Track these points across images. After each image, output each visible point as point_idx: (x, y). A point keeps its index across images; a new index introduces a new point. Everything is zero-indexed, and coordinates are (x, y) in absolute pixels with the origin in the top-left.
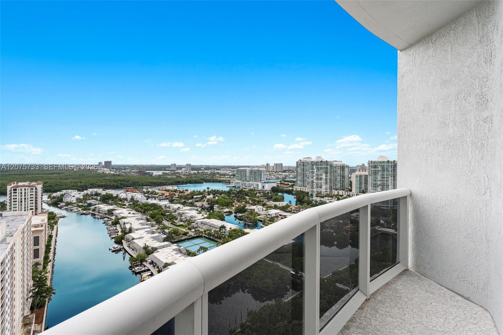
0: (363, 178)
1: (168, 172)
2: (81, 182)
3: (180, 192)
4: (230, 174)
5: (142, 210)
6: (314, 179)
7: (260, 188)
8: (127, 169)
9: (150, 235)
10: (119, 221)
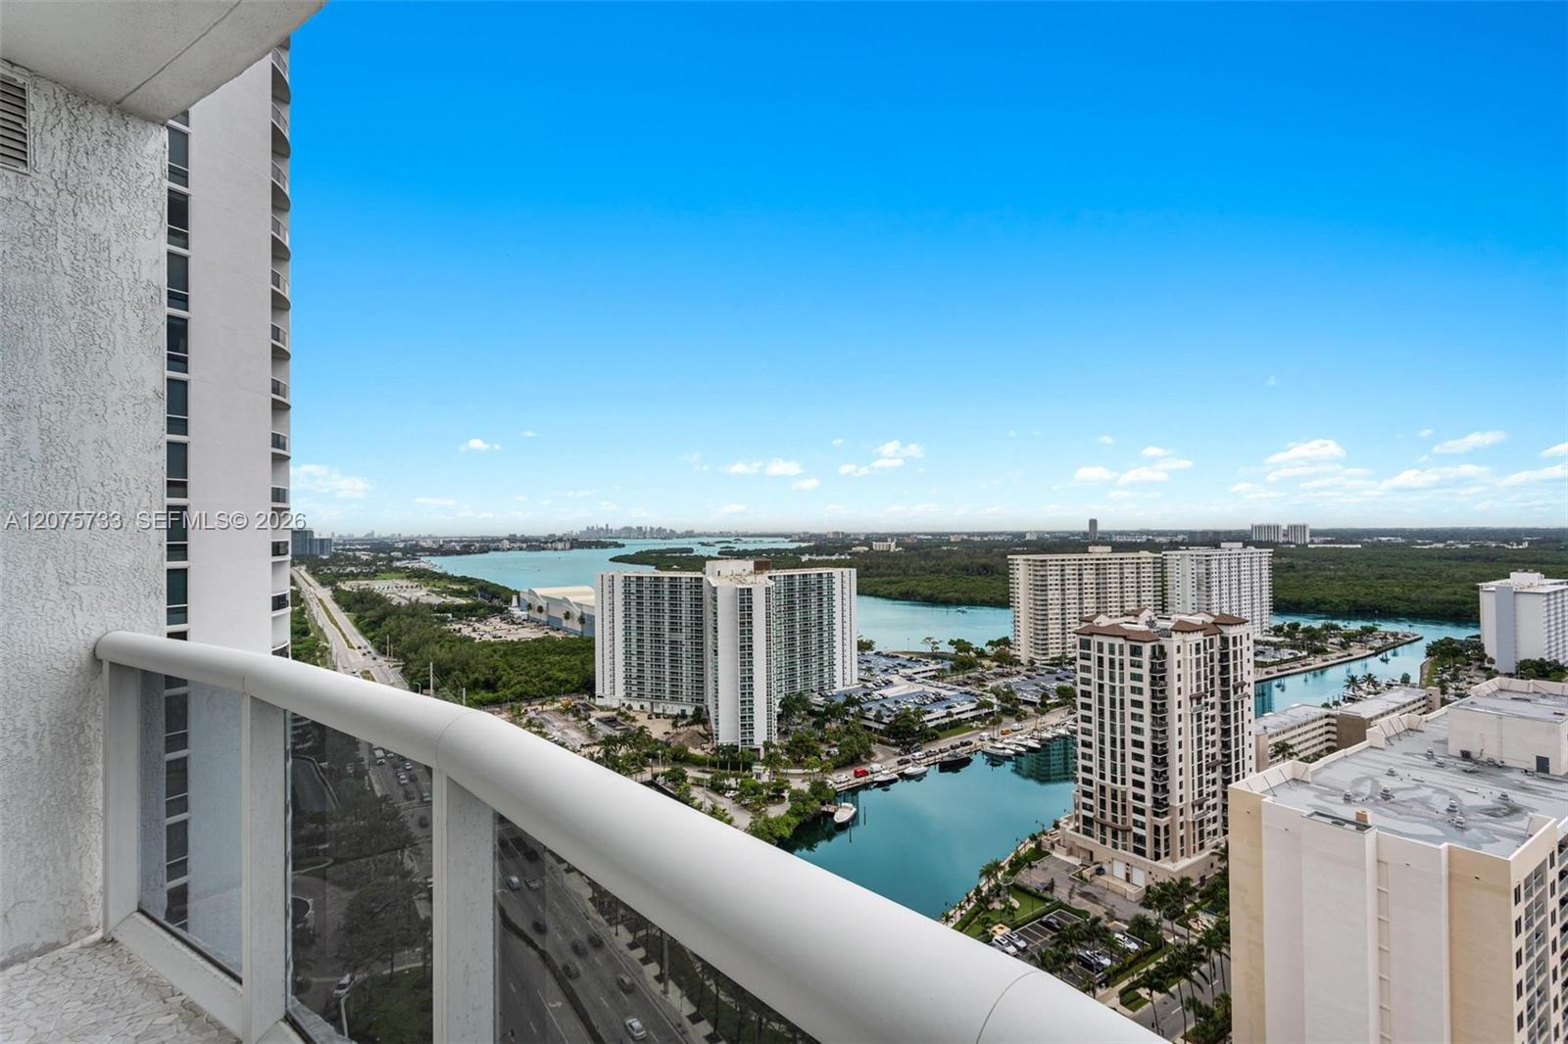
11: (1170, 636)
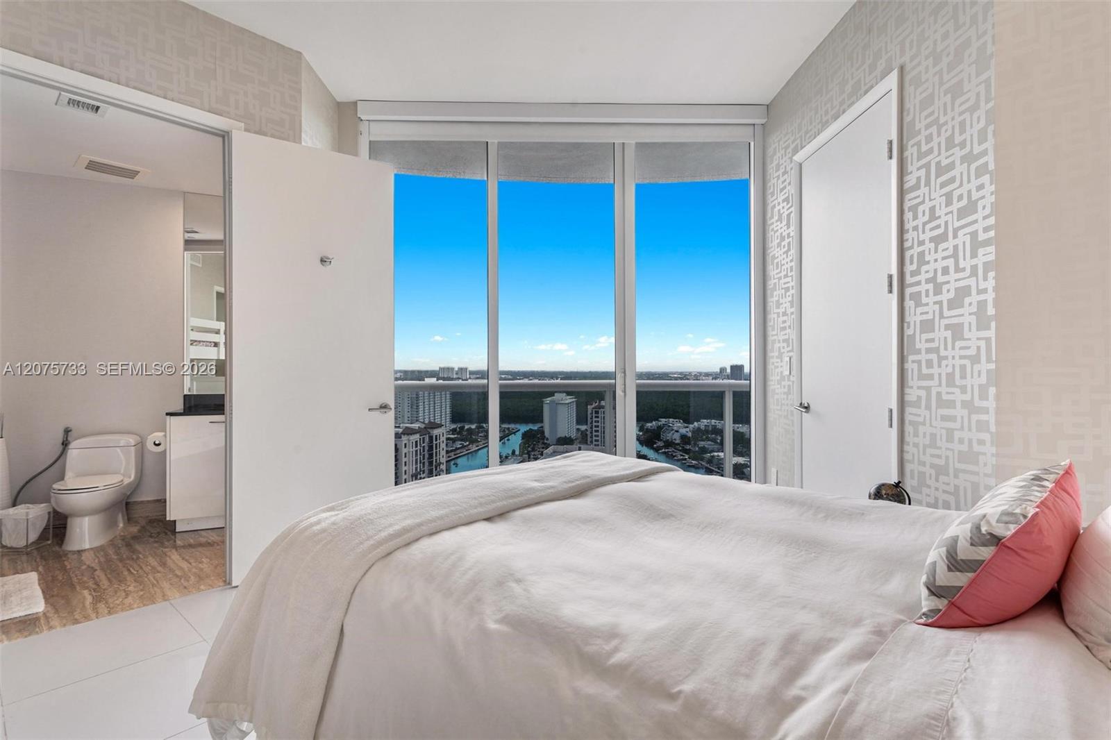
11: (401, 438)
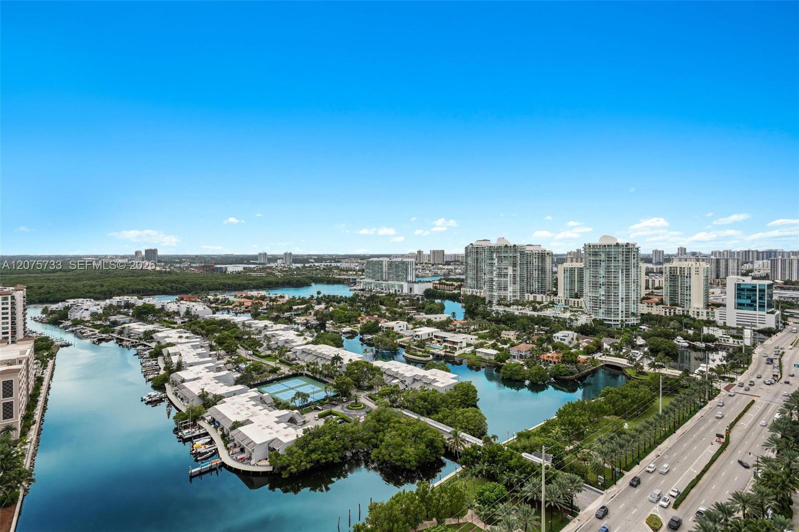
0: (576, 273)
1: (252, 266)
2: (102, 286)
3: (271, 300)
4: (358, 268)
5: (204, 332)
6: (495, 275)
7: (406, 290)
8: (184, 262)
9: (213, 374)
10: (161, 351)
